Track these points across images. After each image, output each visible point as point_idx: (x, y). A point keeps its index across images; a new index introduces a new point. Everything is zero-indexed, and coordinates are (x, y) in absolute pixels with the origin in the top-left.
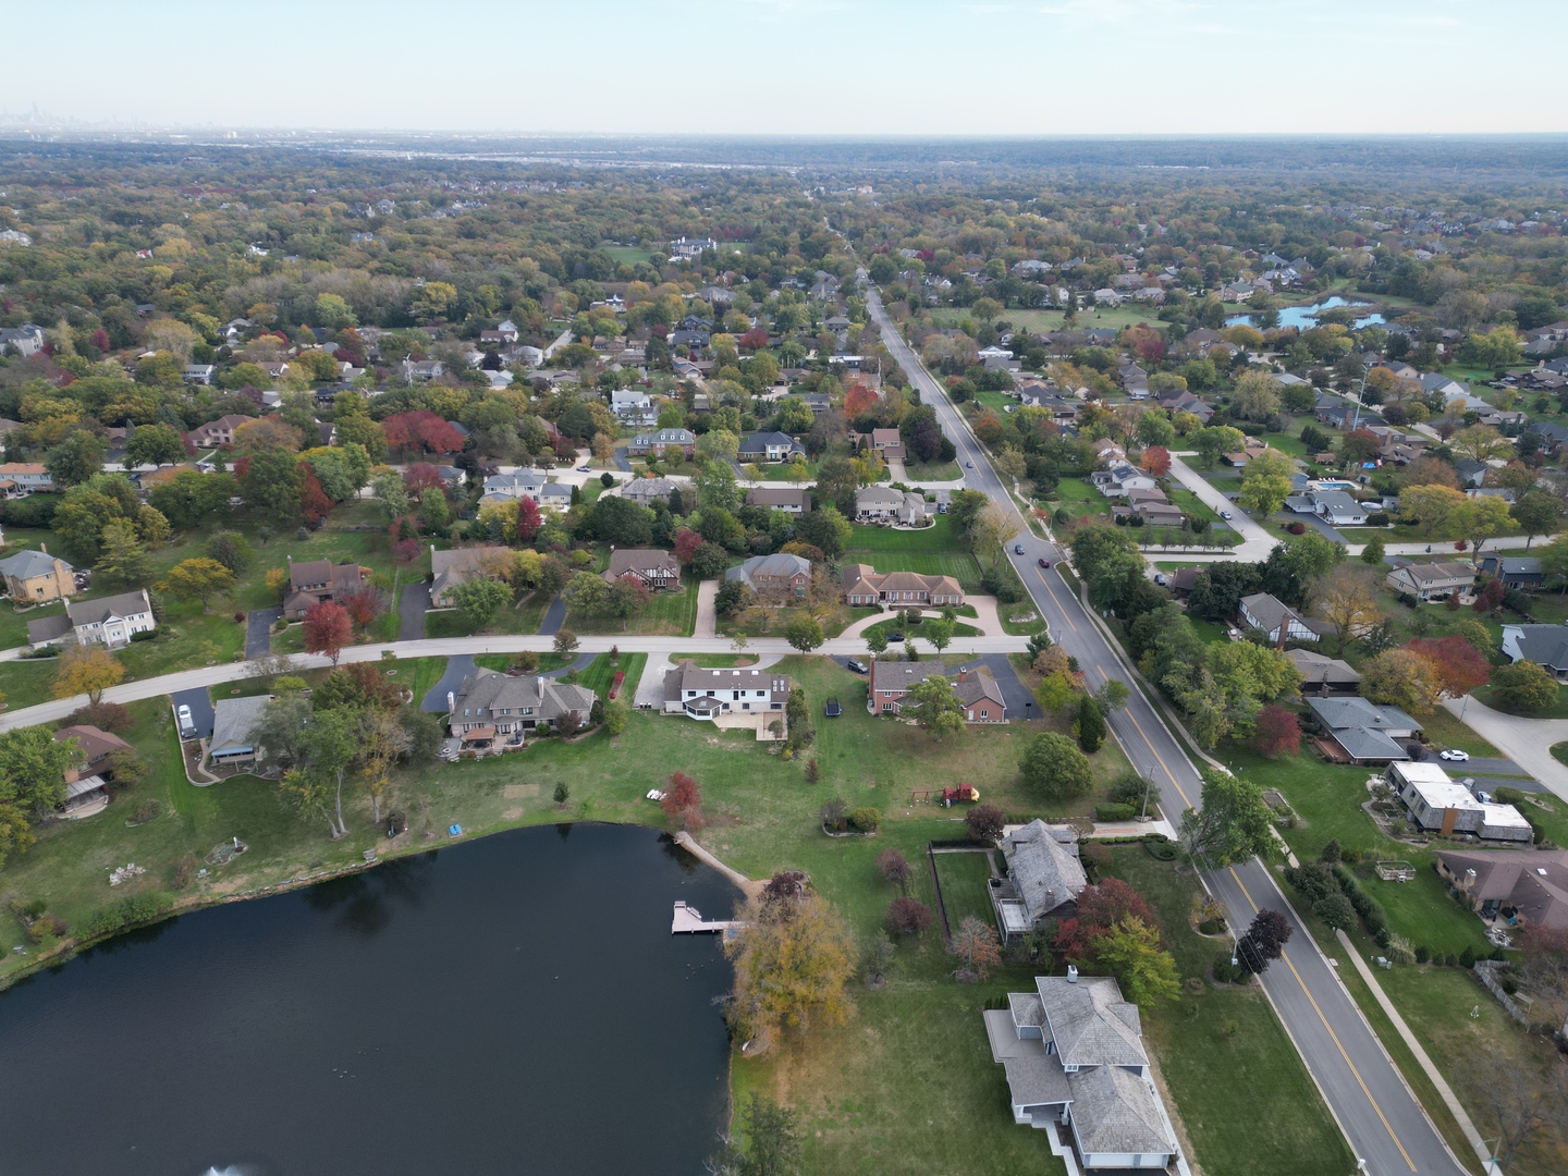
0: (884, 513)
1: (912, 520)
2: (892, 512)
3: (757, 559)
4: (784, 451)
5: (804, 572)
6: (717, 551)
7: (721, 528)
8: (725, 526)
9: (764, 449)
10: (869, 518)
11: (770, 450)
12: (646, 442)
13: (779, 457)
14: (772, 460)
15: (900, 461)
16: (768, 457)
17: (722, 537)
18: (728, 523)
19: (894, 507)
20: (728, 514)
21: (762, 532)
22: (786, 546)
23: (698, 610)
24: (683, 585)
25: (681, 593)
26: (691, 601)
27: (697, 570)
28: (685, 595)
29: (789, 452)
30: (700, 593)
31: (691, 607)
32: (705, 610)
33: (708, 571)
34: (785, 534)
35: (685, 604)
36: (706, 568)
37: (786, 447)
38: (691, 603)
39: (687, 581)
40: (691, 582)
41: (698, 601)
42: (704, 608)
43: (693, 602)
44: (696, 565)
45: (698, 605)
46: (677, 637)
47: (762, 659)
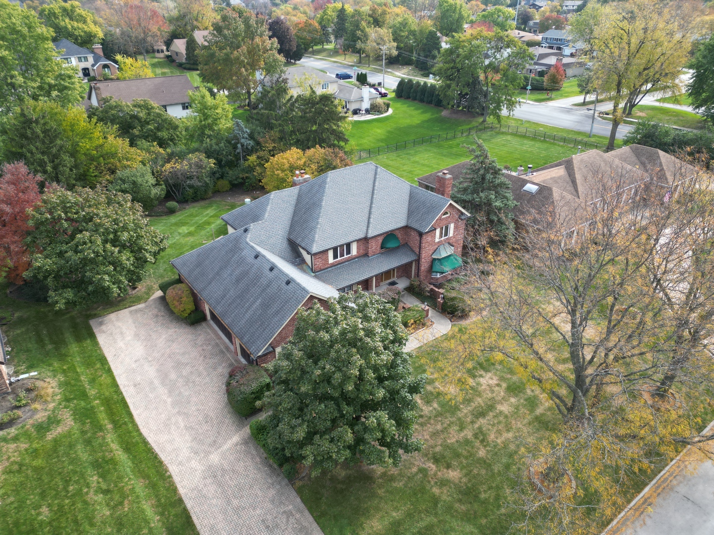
4: (84, 65)
13: (80, 75)
23: (182, 491)
24: (30, 368)
25: (41, 417)
26: (114, 446)
27: (69, 294)
28: (68, 423)
29: (93, 65)
30: (121, 381)
31: (139, 486)
32: (214, 474)
33: (117, 282)
34: (236, 144)
35: (94, 479)
36: (106, 277)
37: (86, 59)
38: (121, 455)
39: (40, 341)
40: (59, 343)
41: (144, 431)
42: (197, 465)
43: (128, 448)
44: (57, 277)
45: (163, 456)
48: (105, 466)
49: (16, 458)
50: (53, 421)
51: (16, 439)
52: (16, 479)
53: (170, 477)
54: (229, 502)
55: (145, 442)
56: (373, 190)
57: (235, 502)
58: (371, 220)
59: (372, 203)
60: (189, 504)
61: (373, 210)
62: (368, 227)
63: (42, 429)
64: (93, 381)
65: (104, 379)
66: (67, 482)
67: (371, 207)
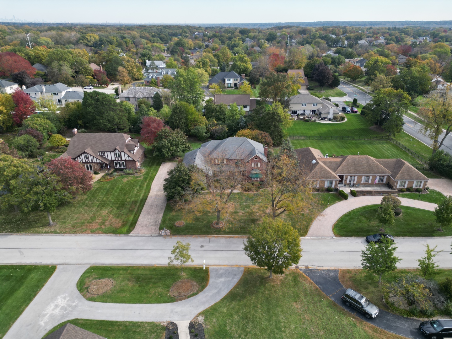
0: (308, 113)
1: (331, 116)
2: (314, 112)
3: (214, 142)
4: (236, 82)
5: (260, 155)
6: (178, 136)
7: (187, 119)
8: (189, 117)
9: (224, 81)
10: (298, 115)
11: (227, 81)
12: (154, 77)
13: (233, 86)
14: (228, 87)
15: (305, 87)
16: (226, 85)
17: (187, 126)
18: (192, 114)
19: (315, 108)
20: (192, 107)
21: (220, 122)
22: (240, 132)
23: (149, 195)
24: (143, 167)
25: (138, 175)
26: (145, 185)
27: (157, 153)
28: (142, 178)
29: (239, 82)
30: (157, 175)
31: (143, 191)
32: (156, 195)
33: (168, 154)
34: (239, 124)
35: (138, 188)
36: (165, 151)
37: (237, 80)
38: (145, 186)
39: (149, 163)
40: (153, 164)
41: (152, 185)
42: (155, 193)
43: (147, 186)
44: (157, 148)
45: (151, 189)
46: (111, 235)
47: (211, 281)
48: (141, 187)
49: (130, 180)
50: (140, 177)
51: (132, 177)
52: (128, 182)
55: (151, 186)
57: (156, 200)
60: (148, 197)
62: (231, 156)
63: (137, 177)
64: (152, 173)
65: (154, 174)
66: (134, 186)
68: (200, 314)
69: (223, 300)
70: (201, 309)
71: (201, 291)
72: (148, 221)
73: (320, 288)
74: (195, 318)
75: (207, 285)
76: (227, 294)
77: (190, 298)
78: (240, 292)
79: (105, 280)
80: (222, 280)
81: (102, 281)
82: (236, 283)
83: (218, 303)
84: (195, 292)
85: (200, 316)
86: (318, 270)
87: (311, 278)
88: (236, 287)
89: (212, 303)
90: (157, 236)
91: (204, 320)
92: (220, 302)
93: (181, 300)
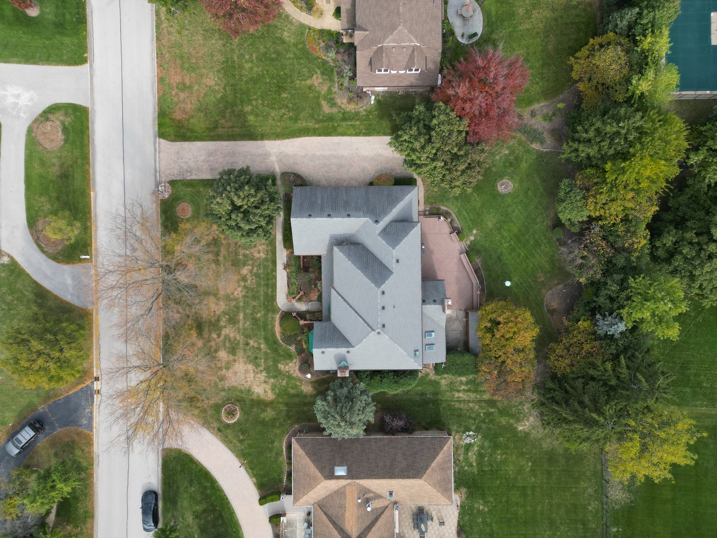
25: (338, 101)
26: (304, 125)
28: (329, 111)
38: (298, 126)
41: (306, 138)
42: (274, 151)
46: (155, 111)
47: (67, 268)
49: (318, 89)
53: (275, 140)
54: (251, 155)
56: (359, 315)
57: (249, 157)
58: (340, 298)
59: (351, 307)
61: (345, 303)
62: (338, 293)
67: (348, 304)
68: (12, 258)
69: (35, 282)
70: (19, 259)
71: (47, 255)
72: (190, 159)
73: (59, 400)
74: (6, 253)
75: (58, 262)
76: (45, 288)
77: (35, 245)
78: (50, 303)
79: (60, 136)
80: (69, 281)
81: (58, 132)
82: (64, 298)
83: (30, 277)
84: (45, 249)
85: (8, 259)
86: (92, 405)
87: (76, 393)
88: (56, 298)
89: (28, 271)
90: (156, 180)
91: (4, 264)
92: (32, 279)
93: (32, 235)
